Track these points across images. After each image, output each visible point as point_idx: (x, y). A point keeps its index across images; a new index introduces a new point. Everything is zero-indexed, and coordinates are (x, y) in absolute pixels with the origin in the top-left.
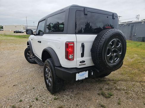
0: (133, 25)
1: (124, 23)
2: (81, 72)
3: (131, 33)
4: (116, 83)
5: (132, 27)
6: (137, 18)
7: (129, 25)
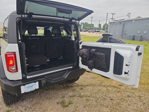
0: (125, 23)
1: (116, 21)
2: (28, 84)
3: (123, 32)
4: (83, 89)
5: (124, 25)
6: (128, 16)
7: (121, 23)
